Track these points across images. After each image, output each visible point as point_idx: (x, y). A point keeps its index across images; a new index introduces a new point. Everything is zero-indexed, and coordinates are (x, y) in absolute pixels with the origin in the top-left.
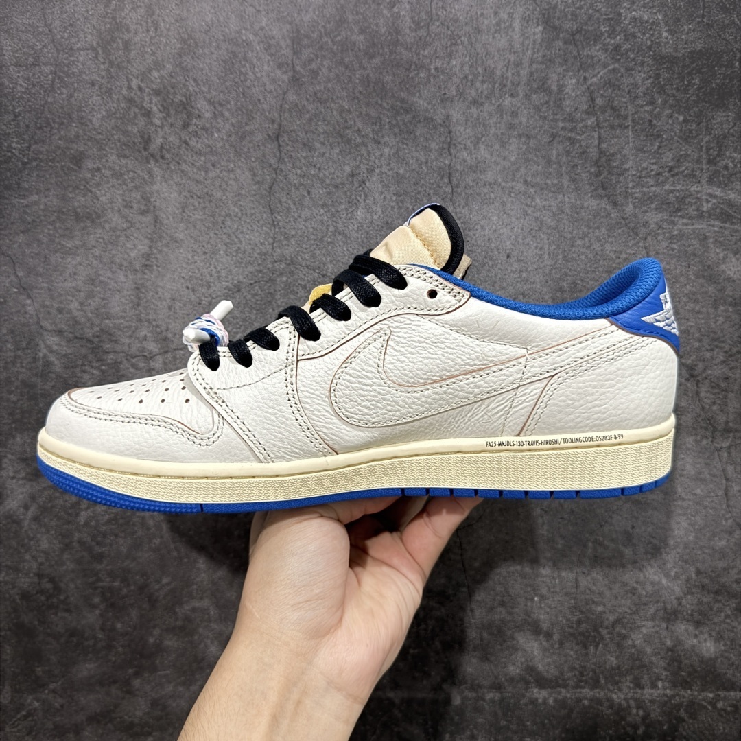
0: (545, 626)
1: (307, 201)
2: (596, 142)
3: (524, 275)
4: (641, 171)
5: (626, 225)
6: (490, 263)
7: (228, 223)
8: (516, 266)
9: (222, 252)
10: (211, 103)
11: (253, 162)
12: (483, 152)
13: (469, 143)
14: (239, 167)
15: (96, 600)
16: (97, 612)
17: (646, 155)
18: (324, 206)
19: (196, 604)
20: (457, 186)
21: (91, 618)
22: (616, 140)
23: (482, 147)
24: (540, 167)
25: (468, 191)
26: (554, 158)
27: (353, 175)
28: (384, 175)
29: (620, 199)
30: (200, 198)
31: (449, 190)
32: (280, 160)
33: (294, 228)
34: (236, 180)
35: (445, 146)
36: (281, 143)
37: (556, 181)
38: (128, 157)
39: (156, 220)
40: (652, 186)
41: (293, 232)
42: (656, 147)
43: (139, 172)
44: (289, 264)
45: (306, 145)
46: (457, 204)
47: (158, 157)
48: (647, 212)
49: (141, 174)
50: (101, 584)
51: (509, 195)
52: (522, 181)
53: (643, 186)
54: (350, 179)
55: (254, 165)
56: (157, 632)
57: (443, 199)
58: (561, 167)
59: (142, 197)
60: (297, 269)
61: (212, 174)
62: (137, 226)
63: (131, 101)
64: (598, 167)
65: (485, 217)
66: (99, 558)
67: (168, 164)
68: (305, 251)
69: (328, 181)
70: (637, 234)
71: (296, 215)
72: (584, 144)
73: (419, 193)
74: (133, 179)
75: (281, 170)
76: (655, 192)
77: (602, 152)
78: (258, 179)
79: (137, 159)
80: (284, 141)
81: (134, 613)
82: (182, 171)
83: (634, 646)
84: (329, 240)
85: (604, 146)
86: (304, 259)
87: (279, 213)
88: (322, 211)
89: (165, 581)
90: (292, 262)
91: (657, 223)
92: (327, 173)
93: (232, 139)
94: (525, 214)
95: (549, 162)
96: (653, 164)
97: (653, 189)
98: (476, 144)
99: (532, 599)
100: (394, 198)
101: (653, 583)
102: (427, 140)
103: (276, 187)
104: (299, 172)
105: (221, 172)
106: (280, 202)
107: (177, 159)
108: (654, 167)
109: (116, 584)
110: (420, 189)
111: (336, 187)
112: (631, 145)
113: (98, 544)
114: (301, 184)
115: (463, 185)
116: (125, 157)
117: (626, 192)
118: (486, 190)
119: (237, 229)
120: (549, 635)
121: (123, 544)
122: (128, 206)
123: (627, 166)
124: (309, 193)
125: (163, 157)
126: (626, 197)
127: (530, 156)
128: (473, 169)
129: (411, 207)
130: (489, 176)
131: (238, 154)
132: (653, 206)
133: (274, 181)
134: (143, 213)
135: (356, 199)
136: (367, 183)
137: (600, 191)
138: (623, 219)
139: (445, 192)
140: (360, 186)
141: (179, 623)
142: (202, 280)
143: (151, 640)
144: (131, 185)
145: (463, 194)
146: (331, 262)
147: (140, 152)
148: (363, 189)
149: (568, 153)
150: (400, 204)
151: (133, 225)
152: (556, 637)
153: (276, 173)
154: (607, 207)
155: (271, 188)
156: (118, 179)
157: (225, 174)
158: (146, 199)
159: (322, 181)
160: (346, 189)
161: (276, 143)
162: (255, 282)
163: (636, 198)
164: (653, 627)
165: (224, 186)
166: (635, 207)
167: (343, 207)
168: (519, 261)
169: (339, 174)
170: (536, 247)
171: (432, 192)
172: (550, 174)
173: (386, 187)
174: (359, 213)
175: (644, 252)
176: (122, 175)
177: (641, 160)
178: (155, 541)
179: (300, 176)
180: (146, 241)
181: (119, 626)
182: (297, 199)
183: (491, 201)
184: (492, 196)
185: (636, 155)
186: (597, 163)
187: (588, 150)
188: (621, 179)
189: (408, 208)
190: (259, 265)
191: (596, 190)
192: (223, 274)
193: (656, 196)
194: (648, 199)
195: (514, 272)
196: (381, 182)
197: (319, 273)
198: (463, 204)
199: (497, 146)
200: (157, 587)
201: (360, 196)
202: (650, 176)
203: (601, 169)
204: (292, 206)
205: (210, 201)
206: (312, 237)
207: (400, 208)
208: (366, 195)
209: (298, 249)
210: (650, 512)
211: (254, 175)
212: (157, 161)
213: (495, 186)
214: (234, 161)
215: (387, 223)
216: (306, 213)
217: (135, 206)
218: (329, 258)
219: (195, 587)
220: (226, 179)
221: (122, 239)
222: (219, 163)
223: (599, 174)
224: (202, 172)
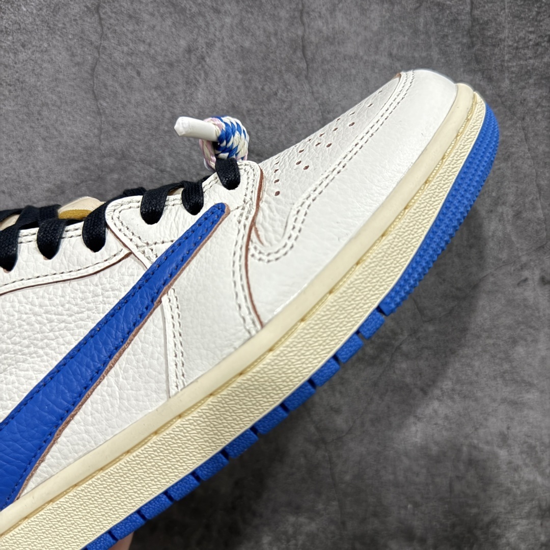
0: (419, 532)
1: (137, 82)
2: (468, 9)
4: (518, 42)
5: (502, 103)
7: (45, 113)
9: (40, 149)
11: (70, 39)
12: (341, 21)
13: (324, 11)
14: (54, 47)
17: (524, 22)
18: (158, 87)
20: (313, 60)
22: (490, 5)
23: (339, 15)
24: (406, 38)
25: (326, 67)
26: (421, 27)
27: (189, 51)
28: (227, 50)
29: (495, 74)
30: (10, 85)
31: (303, 65)
32: (103, 36)
33: (124, 117)
34: (51, 61)
35: (297, 14)
36: (103, 16)
37: (424, 54)
40: (530, 58)
41: (122, 121)
42: (534, 13)
44: (120, 160)
45: (133, 17)
46: (313, 82)
48: (524, 88)
51: (373, 70)
52: (386, 54)
53: (520, 59)
54: (187, 56)
55: (72, 43)
57: (297, 77)
58: (429, 37)
60: (130, 164)
61: (22, 56)
64: (471, 37)
68: (138, 142)
69: (160, 59)
70: (514, 114)
71: (125, 100)
72: (454, 10)
73: (269, 69)
75: (104, 48)
76: (533, 65)
77: (474, 20)
78: (78, 59)
80: (105, 13)
83: (508, 544)
84: (166, 129)
85: (477, 12)
86: (137, 153)
87: (104, 99)
88: (155, 94)
90: (124, 156)
91: (536, 101)
92: (158, 49)
93: (44, 12)
95: (416, 32)
96: (531, 32)
97: (531, 61)
98: (332, 11)
99: (406, 507)
100: (240, 76)
101: (528, 482)
102: (275, 7)
103: (99, 69)
104: (125, 49)
105: (33, 53)
106: (105, 86)
108: (532, 36)
110: (269, 65)
111: (171, 65)
112: (507, 10)
114: (129, 64)
115: (320, 59)
117: (502, 66)
118: (345, 65)
119: (57, 120)
120: (423, 541)
123: (502, 36)
124: (139, 73)
126: (502, 71)
127: (395, 25)
128: (330, 40)
129: (260, 87)
130: (349, 48)
131: (51, 30)
132: (531, 81)
133: (97, 61)
135: (196, 79)
136: (207, 60)
137: (474, 65)
138: (499, 96)
139: (299, 68)
140: (199, 63)
142: (19, 182)
145: (320, 71)
146: (170, 155)
148: (203, 67)
149: (437, 21)
150: (247, 84)
152: (430, 542)
153: (99, 52)
154: (482, 83)
155: (93, 69)
157: (38, 55)
159: (154, 58)
160: (182, 68)
161: (96, 16)
162: (82, 182)
163: (513, 73)
164: (528, 525)
165: (38, 70)
166: (512, 83)
167: (180, 88)
169: (174, 50)
171: (283, 68)
172: (418, 45)
173: (230, 63)
174: (200, 96)
175: (522, 134)
177: (518, 28)
179: (128, 54)
182: (125, 82)
183: (352, 78)
184: (354, 71)
185: (513, 23)
186: (469, 33)
187: (459, 18)
188: (496, 50)
189: (256, 88)
190: (85, 161)
191: (469, 63)
192: (43, 173)
193: (534, 69)
194: (526, 73)
196: (224, 58)
197: (157, 169)
198: (320, 81)
199: (357, 14)
201: (200, 75)
202: (528, 47)
203: (474, 39)
205: (22, 89)
206: (146, 125)
207: (247, 88)
208: (206, 74)
209: (130, 141)
210: (526, 412)
211: (73, 55)
213: (357, 61)
214: (47, 40)
215: (233, 106)
216: (137, 97)
218: (167, 151)
220: (39, 62)
222: (30, 43)
223: (473, 45)
224: (11, 55)
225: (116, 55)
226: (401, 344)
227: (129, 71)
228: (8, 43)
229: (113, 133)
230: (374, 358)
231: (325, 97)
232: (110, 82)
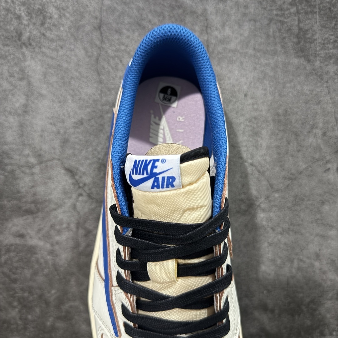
0: (270, 306)
1: (120, 66)
2: (296, 23)
3: (255, 106)
4: (324, 41)
5: (315, 73)
6: (234, 100)
7: (73, 82)
8: (250, 101)
9: (70, 101)
10: (57, 8)
11: (86, 44)
12: (228, 31)
13: (218, 26)
14: (77, 48)
15: (15, 304)
16: (17, 310)
17: (328, 30)
19: (72, 304)
20: (213, 52)
21: (14, 313)
22: (309, 21)
23: (227, 28)
24: (263, 40)
25: (220, 56)
26: (271, 33)
29: (312, 58)
30: (55, 68)
32: (102, 42)
34: (76, 55)
35: (204, 29)
36: (103, 32)
37: (272, 48)
38: (9, 46)
39: (29, 84)
40: (331, 49)
41: (113, 86)
42: (333, 25)
43: (17, 54)
45: (118, 32)
47: (28, 44)
48: (327, 65)
49: (18, 56)
50: (17, 295)
52: (252, 49)
53: (325, 49)
55: (86, 46)
56: (51, 319)
58: (275, 39)
59: (20, 70)
61: (61, 53)
62: (18, 87)
63: (8, 10)
64: (298, 38)
65: (230, 72)
66: (15, 281)
67: (34, 48)
70: (322, 79)
71: (114, 76)
72: (289, 24)
74: (13, 59)
75: (103, 48)
77: (300, 29)
78: (90, 54)
79: (15, 47)
80: (104, 30)
81: (38, 310)
82: (43, 53)
83: (320, 314)
85: (301, 25)
87: (103, 75)
89: (53, 292)
91: (334, 72)
93: (72, 30)
94: (255, 69)
95: (268, 36)
96: (331, 35)
97: (332, 51)
98: (223, 26)
99: (263, 292)
101: (331, 280)
102: (192, 25)
103: (100, 59)
104: (114, 48)
105: (66, 51)
106: (104, 68)
107: (40, 45)
108: (332, 37)
109: (26, 294)
112: (318, 24)
113: (13, 273)
114: (116, 56)
115: (216, 52)
116: (7, 45)
117: (315, 53)
118: (230, 55)
119: (79, 86)
120: (272, 311)
121: (27, 273)
122: (12, 76)
123: (315, 37)
124: (121, 61)
125: (30, 44)
126: (315, 56)
127: (256, 33)
128: (222, 41)
130: (232, 46)
131: (76, 39)
132: (332, 61)
133: (99, 55)
134: (21, 79)
137: (300, 54)
138: (314, 70)
141: (63, 314)
142: (59, 118)
143: (49, 324)
144: (12, 63)
145: (216, 58)
147: (16, 42)
149: (280, 30)
151: (15, 87)
152: (277, 311)
153: (100, 50)
154: (304, 63)
155: (97, 59)
156: (4, 60)
157: (69, 52)
158: (22, 71)
161: (99, 32)
162: (92, 118)
163: (321, 57)
164: (331, 304)
165: (69, 60)
166: (321, 62)
168: (252, 98)
170: (262, 89)
172: (269, 43)
175: (326, 90)
176: (6, 57)
177: (324, 33)
178: (45, 270)
179: (115, 51)
180: (24, 97)
181: (30, 317)
182: (114, 66)
183: (234, 62)
184: (234, 58)
185: (321, 30)
186: (297, 36)
187: (292, 28)
188: (312, 45)
190: (94, 108)
191: (297, 53)
192: (72, 114)
193: (333, 55)
194: (329, 57)
195: (249, 105)
198: (216, 64)
199: (236, 27)
200: (49, 295)
202: (330, 43)
203: (300, 40)
204: (111, 70)
205: (61, 70)
210: (329, 241)
211: (87, 52)
212: (27, 47)
213: (236, 53)
214: (74, 44)
217: (16, 76)
219: (71, 294)
220: (70, 56)
221: (10, 96)
222: (65, 46)
223: (299, 43)
224: (55, 52)
225: (110, 52)
226: (260, 204)
227: (116, 60)
228: (54, 47)
229: (108, 93)
230: (246, 211)
231: (219, 72)
232: (106, 66)
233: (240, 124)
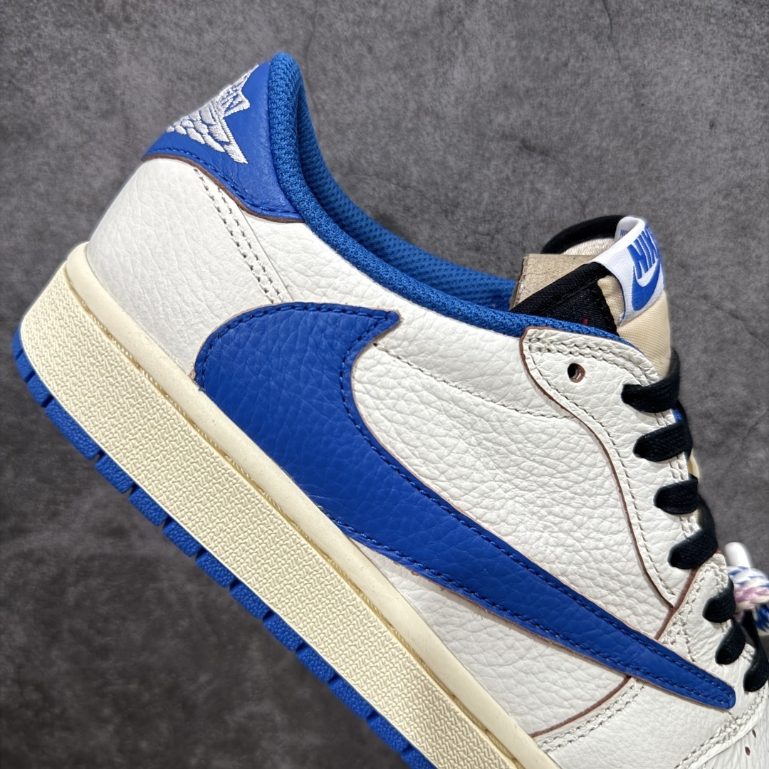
225: (339, 25)
226: (757, 424)
227: (357, 47)
228: (190, 21)
229: (337, 137)
230: (717, 445)
231: (639, 64)
232: (330, 66)
233: (702, 202)
